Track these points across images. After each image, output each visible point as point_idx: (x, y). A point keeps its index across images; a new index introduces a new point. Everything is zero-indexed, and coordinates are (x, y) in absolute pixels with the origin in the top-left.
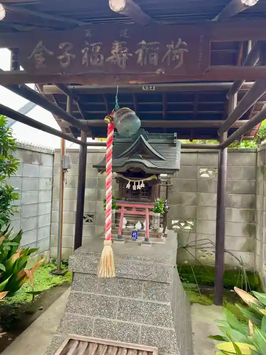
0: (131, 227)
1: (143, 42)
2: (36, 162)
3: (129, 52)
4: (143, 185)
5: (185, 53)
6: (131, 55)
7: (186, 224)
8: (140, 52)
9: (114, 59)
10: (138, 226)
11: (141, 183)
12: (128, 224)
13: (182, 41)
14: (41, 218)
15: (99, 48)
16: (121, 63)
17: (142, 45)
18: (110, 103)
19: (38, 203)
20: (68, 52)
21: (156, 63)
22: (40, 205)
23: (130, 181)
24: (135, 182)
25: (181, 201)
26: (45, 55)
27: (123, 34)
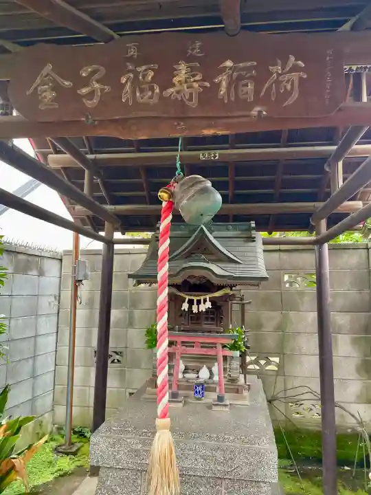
0: (191, 376)
1: (229, 63)
2: (35, 272)
3: (203, 80)
4: (208, 305)
5: (301, 79)
6: (207, 84)
7: (269, 363)
8: (223, 80)
9: (178, 92)
10: (204, 374)
11: (205, 301)
12: (186, 371)
13: (296, 60)
14: (40, 360)
15: (151, 74)
16: (191, 99)
17: (226, 67)
18: (151, 180)
19: (35, 337)
20: (98, 81)
21: (251, 98)
22: (40, 340)
23: (187, 298)
24: (195, 299)
25: (259, 326)
26: (57, 88)
27: (193, 49)
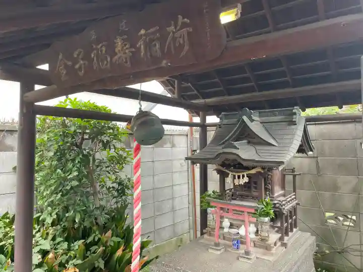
0: (234, 231)
1: (143, 32)
2: (169, 145)
3: (131, 47)
4: (246, 180)
5: (189, 33)
6: (133, 50)
7: (347, 219)
8: (141, 44)
9: (119, 58)
13: (183, 18)
14: (177, 201)
15: (104, 49)
16: (126, 62)
17: (141, 35)
19: (173, 185)
20: (82, 59)
21: (159, 54)
22: (174, 187)
23: (231, 173)
24: (237, 175)
26: (66, 66)
27: (122, 26)
